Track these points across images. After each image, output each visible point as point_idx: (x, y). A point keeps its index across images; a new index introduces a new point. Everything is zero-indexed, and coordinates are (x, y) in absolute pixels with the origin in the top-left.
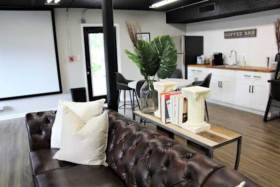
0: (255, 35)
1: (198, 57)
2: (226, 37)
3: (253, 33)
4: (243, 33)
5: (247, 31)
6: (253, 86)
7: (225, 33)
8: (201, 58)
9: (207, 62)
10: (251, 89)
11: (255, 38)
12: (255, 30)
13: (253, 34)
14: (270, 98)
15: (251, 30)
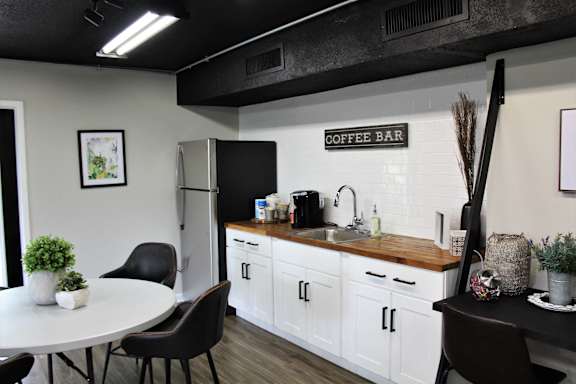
0: (404, 143)
1: (257, 201)
2: (330, 147)
3: (398, 135)
4: (373, 136)
5: (383, 129)
6: (393, 311)
7: (326, 135)
8: (265, 204)
9: (282, 217)
10: (388, 320)
11: (404, 151)
12: (405, 128)
13: (399, 138)
14: (444, 366)
15: (393, 128)
